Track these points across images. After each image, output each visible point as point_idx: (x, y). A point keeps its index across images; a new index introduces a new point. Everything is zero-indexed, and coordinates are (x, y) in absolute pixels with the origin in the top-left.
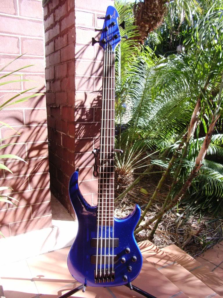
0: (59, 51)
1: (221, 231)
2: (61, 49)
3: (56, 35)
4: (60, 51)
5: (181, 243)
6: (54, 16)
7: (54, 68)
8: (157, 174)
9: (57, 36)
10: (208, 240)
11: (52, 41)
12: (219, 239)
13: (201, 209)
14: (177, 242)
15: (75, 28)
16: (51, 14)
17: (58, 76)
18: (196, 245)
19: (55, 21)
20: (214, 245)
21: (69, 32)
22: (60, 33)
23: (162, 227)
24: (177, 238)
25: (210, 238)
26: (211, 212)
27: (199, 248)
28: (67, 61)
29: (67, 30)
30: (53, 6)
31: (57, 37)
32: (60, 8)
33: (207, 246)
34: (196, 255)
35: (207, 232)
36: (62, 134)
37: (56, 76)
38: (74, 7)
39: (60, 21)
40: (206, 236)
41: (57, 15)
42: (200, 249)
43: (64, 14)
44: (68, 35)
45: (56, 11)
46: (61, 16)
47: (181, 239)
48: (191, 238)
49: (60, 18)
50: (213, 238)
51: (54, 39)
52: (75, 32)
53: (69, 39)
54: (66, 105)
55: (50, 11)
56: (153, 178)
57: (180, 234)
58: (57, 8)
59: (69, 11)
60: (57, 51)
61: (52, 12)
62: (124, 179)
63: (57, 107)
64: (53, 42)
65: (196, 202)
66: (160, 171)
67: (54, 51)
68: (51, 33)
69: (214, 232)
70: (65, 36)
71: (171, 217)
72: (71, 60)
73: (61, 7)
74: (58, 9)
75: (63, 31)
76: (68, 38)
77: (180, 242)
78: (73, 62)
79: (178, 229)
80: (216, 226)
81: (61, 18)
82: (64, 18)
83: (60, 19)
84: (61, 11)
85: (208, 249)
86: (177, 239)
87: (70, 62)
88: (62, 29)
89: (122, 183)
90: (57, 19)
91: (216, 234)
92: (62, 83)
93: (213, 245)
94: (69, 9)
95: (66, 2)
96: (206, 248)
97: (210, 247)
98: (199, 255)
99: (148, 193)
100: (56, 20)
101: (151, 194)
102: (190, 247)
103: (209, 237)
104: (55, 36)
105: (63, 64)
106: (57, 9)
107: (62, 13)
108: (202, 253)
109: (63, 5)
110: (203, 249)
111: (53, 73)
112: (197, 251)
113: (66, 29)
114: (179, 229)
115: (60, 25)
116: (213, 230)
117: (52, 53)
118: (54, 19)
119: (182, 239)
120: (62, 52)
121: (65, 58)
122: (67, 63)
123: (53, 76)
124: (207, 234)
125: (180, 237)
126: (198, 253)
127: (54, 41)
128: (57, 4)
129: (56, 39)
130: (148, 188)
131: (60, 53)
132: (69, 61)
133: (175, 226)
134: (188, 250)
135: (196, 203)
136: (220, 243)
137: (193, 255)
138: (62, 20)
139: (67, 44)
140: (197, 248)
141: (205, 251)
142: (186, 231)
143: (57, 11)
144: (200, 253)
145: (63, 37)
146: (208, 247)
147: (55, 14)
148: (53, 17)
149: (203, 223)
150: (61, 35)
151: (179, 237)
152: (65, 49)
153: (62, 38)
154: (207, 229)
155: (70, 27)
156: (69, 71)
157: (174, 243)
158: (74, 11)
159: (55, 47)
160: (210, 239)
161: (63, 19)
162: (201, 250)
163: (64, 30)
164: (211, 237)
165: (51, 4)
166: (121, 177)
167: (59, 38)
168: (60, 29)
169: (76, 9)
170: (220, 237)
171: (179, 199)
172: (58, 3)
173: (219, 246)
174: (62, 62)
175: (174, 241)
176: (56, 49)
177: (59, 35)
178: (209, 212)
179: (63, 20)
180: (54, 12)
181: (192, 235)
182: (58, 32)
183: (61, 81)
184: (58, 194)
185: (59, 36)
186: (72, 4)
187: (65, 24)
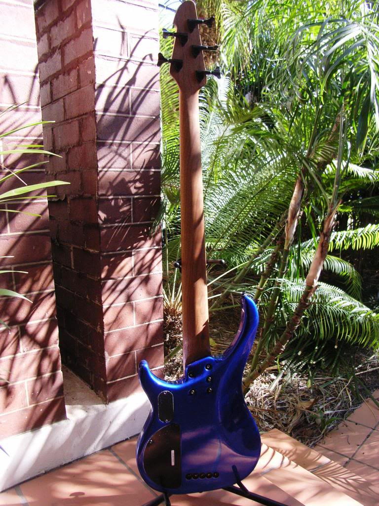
0: (62, 100)
1: (346, 398)
2: (65, 95)
3: (55, 72)
4: (64, 99)
5: (286, 425)
6: (50, 39)
7: (52, 130)
8: (227, 310)
9: (55, 74)
10: (328, 415)
11: (46, 83)
12: (346, 412)
13: (310, 364)
14: (278, 424)
15: (94, 57)
16: (42, 36)
17: (60, 144)
18: (310, 427)
19: (52, 47)
20: (339, 422)
21: (81, 66)
22: (62, 68)
23: (249, 401)
24: (276, 417)
25: (331, 412)
26: (327, 368)
27: (315, 431)
28: (78, 117)
29: (78, 61)
30: (45, 21)
31: (56, 76)
32: (61, 25)
33: (327, 427)
34: (312, 443)
35: (325, 403)
36: (72, 248)
37: (56, 144)
38: (90, 21)
39: (62, 47)
40: (324, 408)
41: (54, 37)
42: (317, 431)
43: (71, 35)
44: (78, 70)
45: (52, 29)
46: (64, 38)
47: (283, 418)
48: (301, 415)
49: (61, 41)
50: (336, 411)
51: (50, 80)
52: (94, 64)
53: (82, 78)
54: (79, 195)
55: (41, 30)
56: (221, 317)
57: (281, 409)
58: (55, 23)
59: (79, 28)
60: (58, 100)
61: (44, 32)
62: (177, 322)
63: (59, 200)
64: (49, 85)
65: (299, 353)
66: (232, 304)
67: (50, 101)
68: (44, 68)
69: (335, 402)
70: (74, 73)
71: (262, 382)
72: (86, 114)
73: (64, 21)
74: (57, 26)
75: (68, 64)
76: (79, 76)
77: (283, 424)
78: (91, 117)
79: (276, 401)
80: (337, 390)
81: (63, 41)
82: (70, 40)
83: (61, 43)
84: (63, 28)
85: (330, 431)
86: (276, 419)
87: (86, 118)
88: (67, 61)
89: (174, 330)
90: (57, 43)
91: (339, 404)
92: (69, 156)
93: (338, 424)
94: (80, 26)
95: (73, 12)
96: (326, 431)
97: (333, 427)
98: (317, 443)
99: (216, 344)
100: (54, 46)
101: (222, 345)
102: (301, 430)
103: (329, 410)
104: (52, 74)
105: (70, 123)
106: (55, 26)
107: (66, 32)
108: (321, 439)
109: (67, 19)
110: (323, 433)
111: (51, 140)
112: (312, 436)
113: (75, 60)
114: (278, 402)
115: (63, 54)
116: (333, 397)
117: (48, 104)
118: (50, 44)
119: (286, 417)
120: (67, 101)
121: (74, 111)
122: (79, 120)
123: (51, 145)
124: (325, 405)
125: (282, 415)
126: (315, 440)
127: (51, 83)
128: (55, 18)
129: (53, 79)
130: (215, 335)
131: (64, 104)
132: (84, 116)
133: (271, 396)
134: (298, 435)
135: (301, 354)
136: (348, 418)
137: (308, 444)
138: (65, 45)
139: (78, 86)
140: (312, 431)
141: (326, 434)
142: (291, 403)
143: (55, 30)
144: (318, 439)
145: (69, 74)
146: (329, 428)
147: (51, 35)
148: (47, 40)
149: (317, 387)
150: (65, 70)
151: (279, 414)
152: (73, 96)
153: (67, 77)
154: (324, 397)
155: (83, 56)
156: (83, 134)
157: (273, 426)
158: (91, 27)
159: (54, 94)
160: (331, 414)
161: (68, 43)
162: (320, 433)
163: (72, 61)
164: (333, 409)
165: (43, 17)
166: (171, 320)
167: (61, 77)
168: (63, 60)
169: (94, 24)
170: (346, 409)
171: (282, 348)
172: (56, 15)
173: (348, 425)
174: (68, 119)
175: (272, 424)
176: (55, 98)
177: (60, 71)
178: (323, 368)
179: (68, 45)
180: (50, 31)
181: (303, 409)
182: (59, 66)
183: (67, 154)
184: (68, 357)
185: (60, 74)
186: (86, 16)
187: (72, 52)
